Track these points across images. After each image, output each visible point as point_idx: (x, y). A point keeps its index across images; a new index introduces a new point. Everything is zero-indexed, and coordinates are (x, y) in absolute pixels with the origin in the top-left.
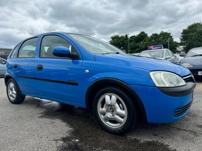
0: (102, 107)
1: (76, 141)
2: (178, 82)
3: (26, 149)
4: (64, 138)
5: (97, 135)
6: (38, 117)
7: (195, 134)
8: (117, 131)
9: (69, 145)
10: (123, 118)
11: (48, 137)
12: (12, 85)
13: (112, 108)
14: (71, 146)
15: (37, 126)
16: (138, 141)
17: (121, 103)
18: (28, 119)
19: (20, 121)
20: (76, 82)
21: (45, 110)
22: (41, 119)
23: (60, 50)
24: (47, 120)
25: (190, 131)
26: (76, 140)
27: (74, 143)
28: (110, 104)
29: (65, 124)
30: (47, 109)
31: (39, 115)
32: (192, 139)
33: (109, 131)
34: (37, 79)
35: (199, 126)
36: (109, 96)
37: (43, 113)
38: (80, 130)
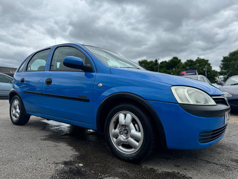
0: (115, 128)
1: (79, 166)
3: (19, 169)
5: (106, 161)
7: (228, 168)
8: (130, 158)
9: (70, 169)
10: (138, 141)
11: (47, 160)
12: (16, 102)
13: (125, 129)
14: (73, 171)
16: (155, 171)
17: (137, 123)
18: (29, 140)
19: (19, 142)
21: (50, 133)
22: (43, 141)
23: (72, 60)
24: (51, 143)
25: (222, 165)
26: (79, 164)
27: (77, 167)
28: (124, 124)
29: (70, 148)
31: (42, 138)
32: (223, 173)
33: (122, 158)
34: (44, 94)
35: (232, 160)
36: (123, 114)
37: (47, 136)
38: (87, 155)
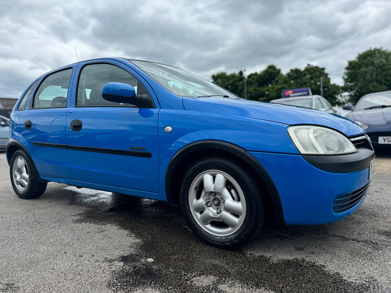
0: (198, 197)
1: (148, 262)
2: (342, 147)
3: (52, 276)
4: (125, 257)
5: (188, 250)
6: (73, 221)
7: (375, 246)
8: (226, 242)
9: (134, 268)
10: (237, 216)
11: (93, 256)
12: (20, 162)
13: (216, 198)
14: (140, 271)
15: (70, 236)
16: (267, 260)
17: (234, 188)
18: (54, 225)
19: (38, 228)
20: (147, 151)
21: (86, 209)
22: (78, 225)
23: (116, 89)
24: (91, 227)
25: (365, 242)
26: (148, 259)
27: (144, 265)
28: (212, 190)
29: (126, 232)
30: (90, 207)
31: (75, 218)
32: (369, 255)
33: (212, 243)
34: (70, 147)
35: (381, 233)
36: (211, 175)
37: (82, 214)
38: (155, 242)
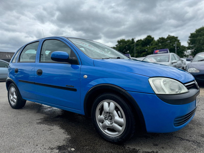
0: (101, 114)
1: (71, 150)
2: (180, 89)
4: (60, 146)
5: (94, 143)
6: (37, 123)
7: (198, 144)
8: (115, 140)
10: (121, 126)
11: (43, 145)
12: (13, 89)
15: (34, 132)
16: (137, 152)
17: (119, 110)
18: (26, 125)
19: (18, 127)
20: (74, 88)
21: (45, 116)
22: (39, 125)
23: (59, 54)
24: (45, 127)
25: (193, 141)
27: (69, 152)
28: (108, 111)
29: (63, 131)
30: (47, 114)
31: (38, 121)
32: (195, 150)
33: (108, 140)
34: (36, 83)
35: (202, 136)
36: (107, 102)
37: (42, 119)
38: (77, 138)
